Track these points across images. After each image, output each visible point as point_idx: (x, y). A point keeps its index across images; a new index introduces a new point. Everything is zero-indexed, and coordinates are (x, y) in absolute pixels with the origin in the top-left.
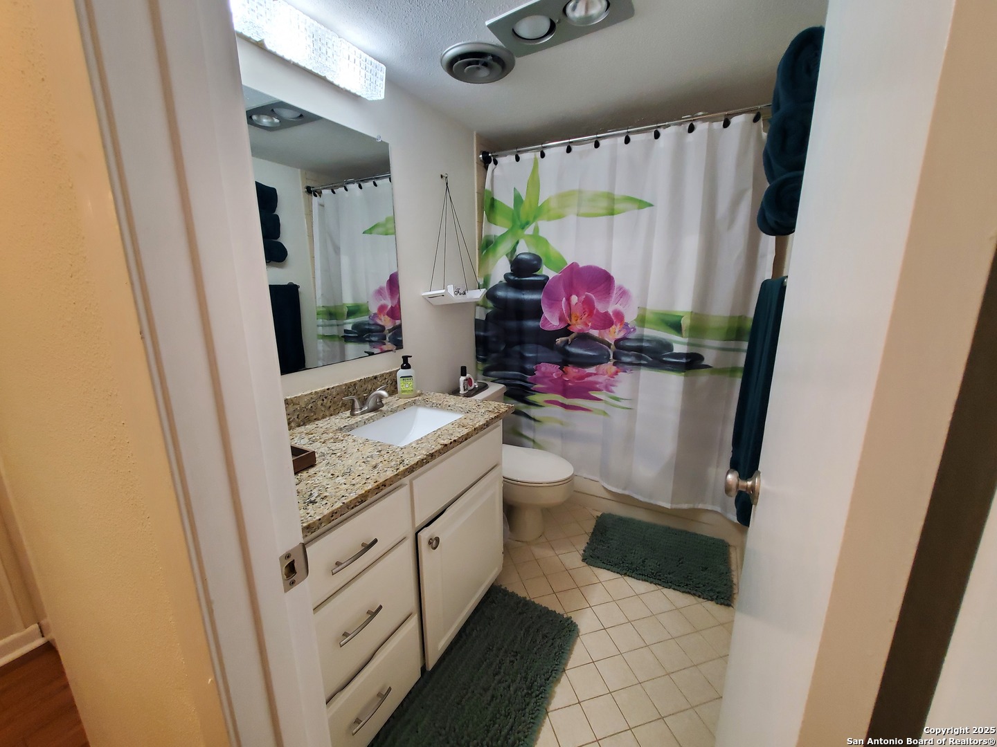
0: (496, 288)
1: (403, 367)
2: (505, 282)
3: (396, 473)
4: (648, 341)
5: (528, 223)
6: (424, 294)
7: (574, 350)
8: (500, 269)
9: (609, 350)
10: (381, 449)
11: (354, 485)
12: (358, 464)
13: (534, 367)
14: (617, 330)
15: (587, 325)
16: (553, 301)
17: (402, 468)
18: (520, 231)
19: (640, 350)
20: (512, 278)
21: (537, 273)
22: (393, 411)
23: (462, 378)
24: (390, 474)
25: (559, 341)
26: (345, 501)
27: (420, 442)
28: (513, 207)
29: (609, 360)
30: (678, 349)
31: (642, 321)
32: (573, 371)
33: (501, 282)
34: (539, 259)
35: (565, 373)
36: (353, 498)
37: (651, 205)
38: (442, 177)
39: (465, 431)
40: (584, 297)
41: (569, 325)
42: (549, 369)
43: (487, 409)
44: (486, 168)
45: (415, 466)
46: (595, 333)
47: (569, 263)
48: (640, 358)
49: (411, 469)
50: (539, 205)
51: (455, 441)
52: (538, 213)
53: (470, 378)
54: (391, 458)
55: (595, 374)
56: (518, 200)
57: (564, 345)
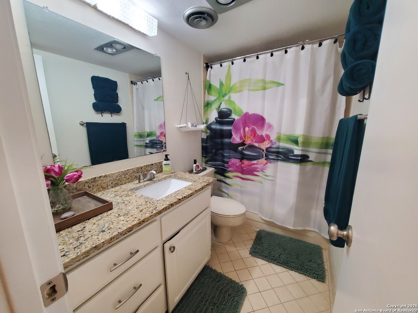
0: (211, 124)
1: (165, 160)
2: (215, 121)
3: (151, 215)
4: (282, 149)
5: (226, 95)
6: (177, 126)
7: (246, 152)
8: (213, 115)
9: (263, 153)
10: (148, 200)
11: (127, 221)
12: (134, 209)
13: (228, 160)
14: (267, 144)
15: (253, 141)
16: (237, 130)
17: (154, 212)
18: (222, 98)
19: (278, 153)
20: (218, 119)
21: (230, 117)
22: (159, 181)
23: (195, 165)
24: (148, 215)
25: (240, 148)
26: (119, 231)
27: (167, 197)
28: (219, 88)
29: (263, 157)
30: (296, 152)
31: (279, 139)
32: (246, 162)
33: (213, 121)
34: (231, 111)
35: (242, 163)
36: (125, 229)
37: (284, 85)
38: (186, 73)
39: (191, 192)
40: (251, 128)
41: (244, 141)
42: (235, 161)
43: (203, 181)
44: (207, 70)
45: (162, 211)
46: (256, 145)
47: (245, 112)
48: (278, 156)
49: (160, 213)
50: (231, 86)
51: (185, 197)
52: (231, 90)
53: (198, 165)
54: (151, 206)
55: (257, 164)
56: (221, 84)
57: (242, 150)
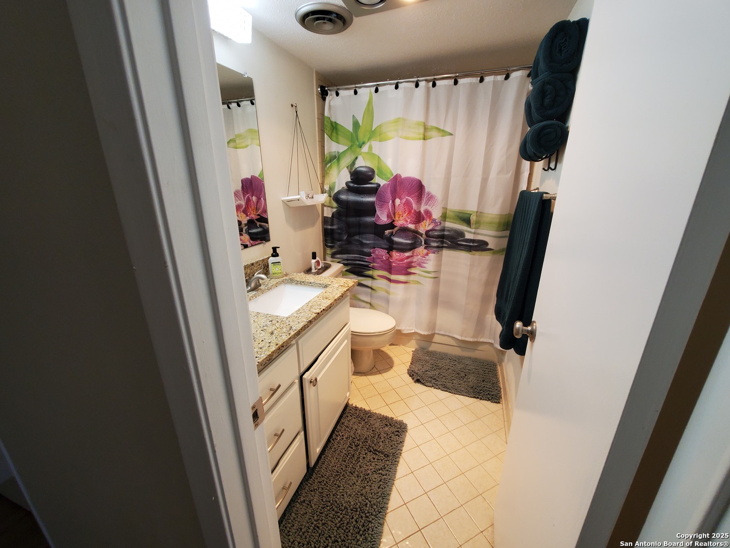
0: (339, 192)
1: (273, 256)
2: (346, 188)
3: (289, 337)
4: (448, 231)
5: (364, 143)
6: (283, 199)
7: (396, 239)
8: (340, 178)
9: (421, 238)
10: (272, 319)
11: (261, 348)
12: (258, 332)
13: (371, 251)
14: (427, 224)
15: (407, 221)
16: (383, 201)
17: (292, 333)
18: (358, 149)
19: (442, 237)
20: (352, 185)
21: (372, 181)
22: (269, 289)
23: (314, 261)
24: (285, 338)
25: (387, 232)
26: (259, 361)
27: (299, 312)
28: (351, 130)
29: (421, 245)
30: (468, 236)
31: (444, 217)
32: (396, 255)
33: (343, 188)
34: (373, 171)
35: (391, 256)
36: (264, 358)
37: (452, 135)
38: (292, 106)
39: (329, 302)
40: (405, 200)
41: (394, 221)
42: (382, 253)
43: (339, 284)
44: (324, 99)
45: (300, 331)
46: (412, 226)
47: (395, 174)
48: (442, 242)
49: (298, 333)
50: (373, 130)
51: (323, 310)
52: (372, 135)
53: (318, 261)
54: (282, 326)
55: (412, 256)
56: (356, 125)
57: (390, 236)
